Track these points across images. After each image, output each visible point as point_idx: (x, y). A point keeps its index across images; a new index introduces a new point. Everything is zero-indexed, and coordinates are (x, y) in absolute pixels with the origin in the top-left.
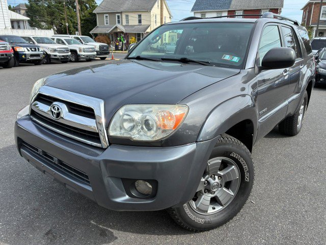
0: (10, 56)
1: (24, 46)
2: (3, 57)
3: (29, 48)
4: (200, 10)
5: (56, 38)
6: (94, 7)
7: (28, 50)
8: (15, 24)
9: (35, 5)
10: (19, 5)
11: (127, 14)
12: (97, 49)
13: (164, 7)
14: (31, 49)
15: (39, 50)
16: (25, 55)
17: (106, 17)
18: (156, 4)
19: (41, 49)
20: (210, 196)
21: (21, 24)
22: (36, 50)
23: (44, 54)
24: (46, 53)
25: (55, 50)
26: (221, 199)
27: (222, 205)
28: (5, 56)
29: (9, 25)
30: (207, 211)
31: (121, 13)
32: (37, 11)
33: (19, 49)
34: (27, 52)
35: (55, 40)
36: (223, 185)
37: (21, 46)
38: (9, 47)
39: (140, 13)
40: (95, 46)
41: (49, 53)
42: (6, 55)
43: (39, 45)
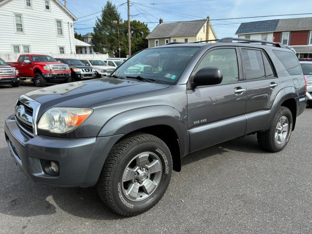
0: (68, 75)
1: (80, 68)
2: (62, 76)
3: (83, 69)
4: (245, 33)
5: (108, 61)
6: (147, 34)
7: (83, 71)
8: (79, 50)
9: (98, 34)
10: (87, 34)
11: (175, 39)
12: (142, 70)
13: (210, 31)
14: (85, 70)
15: (91, 71)
16: (80, 74)
17: (157, 42)
18: (202, 29)
19: (93, 70)
20: (138, 185)
21: (83, 50)
22: (89, 71)
23: (95, 74)
24: (97, 73)
25: (105, 71)
26: (147, 188)
27: (147, 194)
28: (64, 76)
29: (74, 50)
30: (136, 198)
31: (170, 38)
32: (100, 39)
33: (76, 70)
34: (82, 73)
35: (107, 62)
36: (149, 176)
37: (78, 68)
38: (68, 68)
39: (186, 38)
40: (140, 68)
41: (100, 73)
42: (65, 74)
43: (93, 66)
